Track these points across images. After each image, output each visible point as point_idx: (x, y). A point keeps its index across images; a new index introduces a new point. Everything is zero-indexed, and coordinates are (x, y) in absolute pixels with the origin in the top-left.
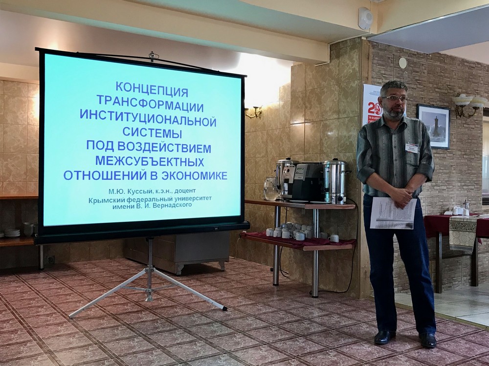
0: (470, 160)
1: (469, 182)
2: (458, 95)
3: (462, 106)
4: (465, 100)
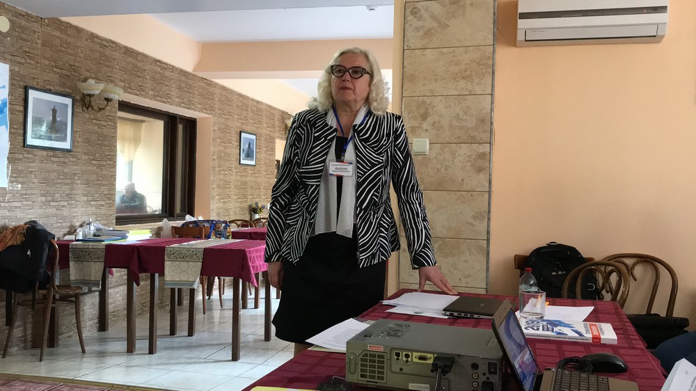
0: (100, 166)
1: (98, 195)
2: (85, 80)
3: (90, 96)
4: (95, 87)
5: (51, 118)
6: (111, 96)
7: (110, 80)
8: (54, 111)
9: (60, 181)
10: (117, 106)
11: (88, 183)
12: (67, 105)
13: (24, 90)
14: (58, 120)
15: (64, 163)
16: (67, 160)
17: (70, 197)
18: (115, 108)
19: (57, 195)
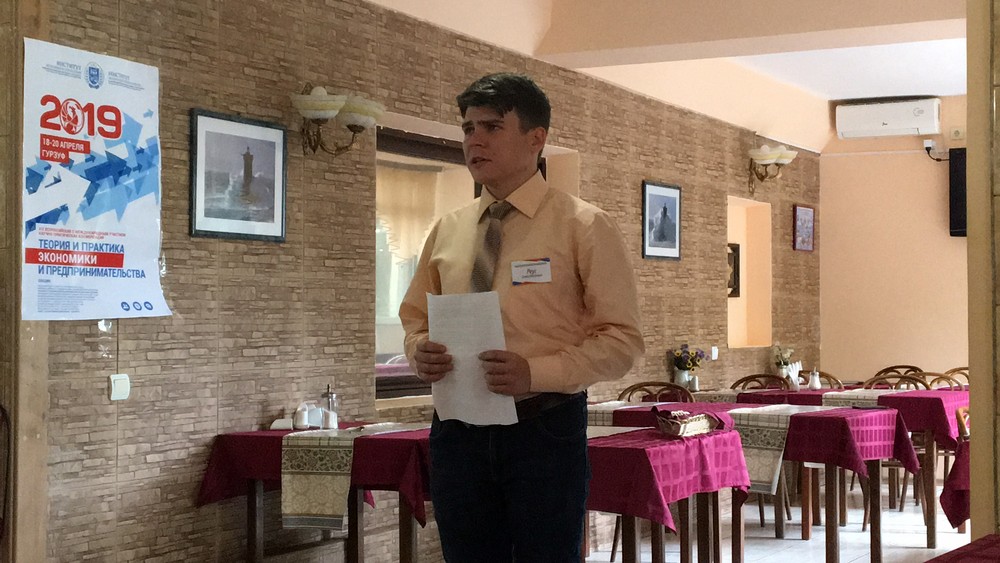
0: (343, 272)
1: (339, 333)
2: (308, 90)
3: (319, 122)
4: (325, 103)
5: (242, 173)
6: (361, 120)
7: (358, 86)
8: (248, 159)
9: (262, 304)
10: (374, 139)
11: (317, 306)
12: (272, 145)
13: (187, 118)
14: (256, 176)
15: (271, 266)
16: (274, 261)
17: (282, 337)
18: (371, 144)
19: (255, 334)
